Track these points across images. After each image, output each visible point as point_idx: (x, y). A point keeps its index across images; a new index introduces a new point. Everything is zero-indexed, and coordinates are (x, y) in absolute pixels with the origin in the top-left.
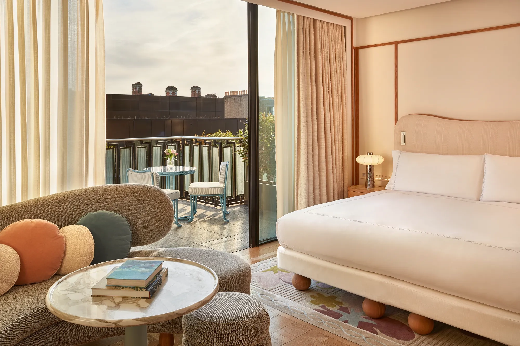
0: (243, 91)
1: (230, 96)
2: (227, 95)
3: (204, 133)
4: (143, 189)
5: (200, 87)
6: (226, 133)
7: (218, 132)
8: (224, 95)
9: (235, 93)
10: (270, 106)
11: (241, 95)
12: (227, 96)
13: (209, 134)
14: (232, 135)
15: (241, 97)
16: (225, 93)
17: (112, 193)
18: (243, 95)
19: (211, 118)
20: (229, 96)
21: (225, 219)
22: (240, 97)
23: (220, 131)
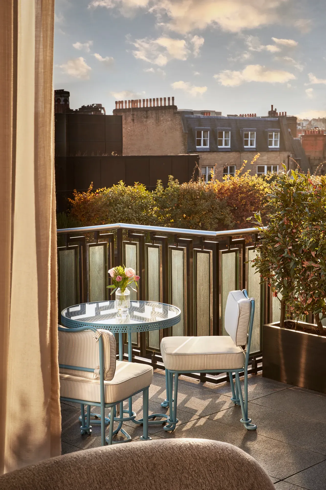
0: (151, 100)
1: (126, 109)
2: (119, 107)
3: (91, 187)
4: (205, 460)
5: (68, 93)
6: (134, 188)
7: (118, 184)
8: (115, 108)
9: (135, 104)
10: (202, 129)
11: (147, 107)
12: (120, 109)
13: (102, 190)
14: (146, 190)
15: (147, 111)
16: (116, 103)
17: (124, 478)
18: (151, 107)
19: (98, 155)
20: (123, 109)
21: (248, 424)
22: (145, 112)
23: (122, 183)
